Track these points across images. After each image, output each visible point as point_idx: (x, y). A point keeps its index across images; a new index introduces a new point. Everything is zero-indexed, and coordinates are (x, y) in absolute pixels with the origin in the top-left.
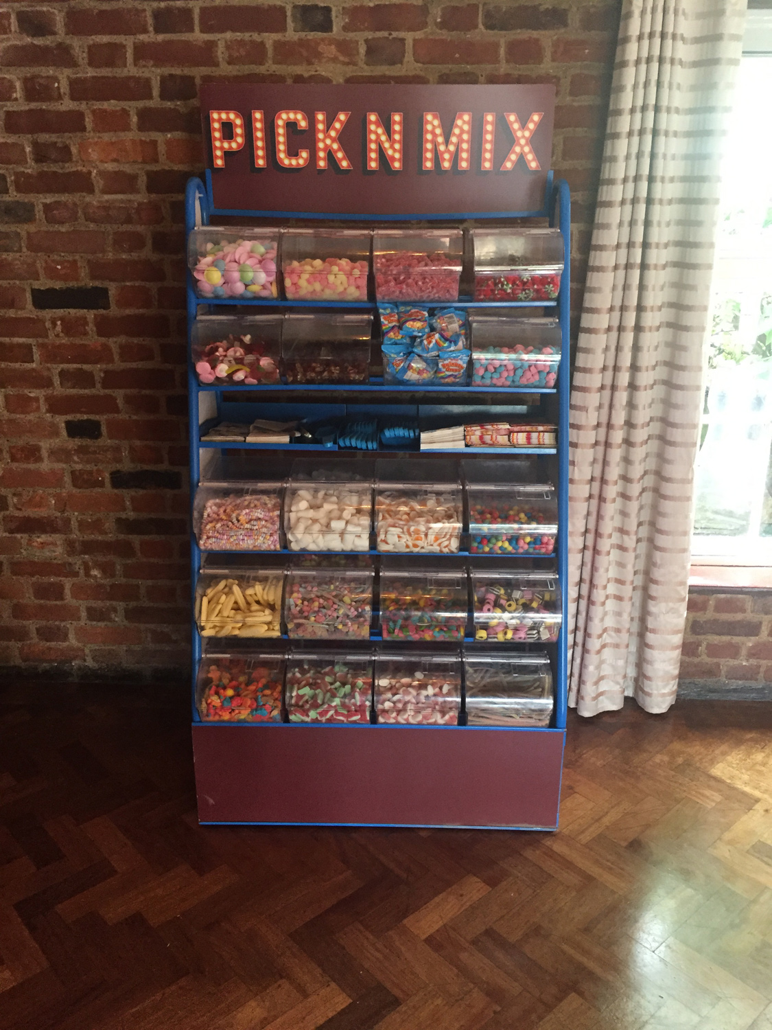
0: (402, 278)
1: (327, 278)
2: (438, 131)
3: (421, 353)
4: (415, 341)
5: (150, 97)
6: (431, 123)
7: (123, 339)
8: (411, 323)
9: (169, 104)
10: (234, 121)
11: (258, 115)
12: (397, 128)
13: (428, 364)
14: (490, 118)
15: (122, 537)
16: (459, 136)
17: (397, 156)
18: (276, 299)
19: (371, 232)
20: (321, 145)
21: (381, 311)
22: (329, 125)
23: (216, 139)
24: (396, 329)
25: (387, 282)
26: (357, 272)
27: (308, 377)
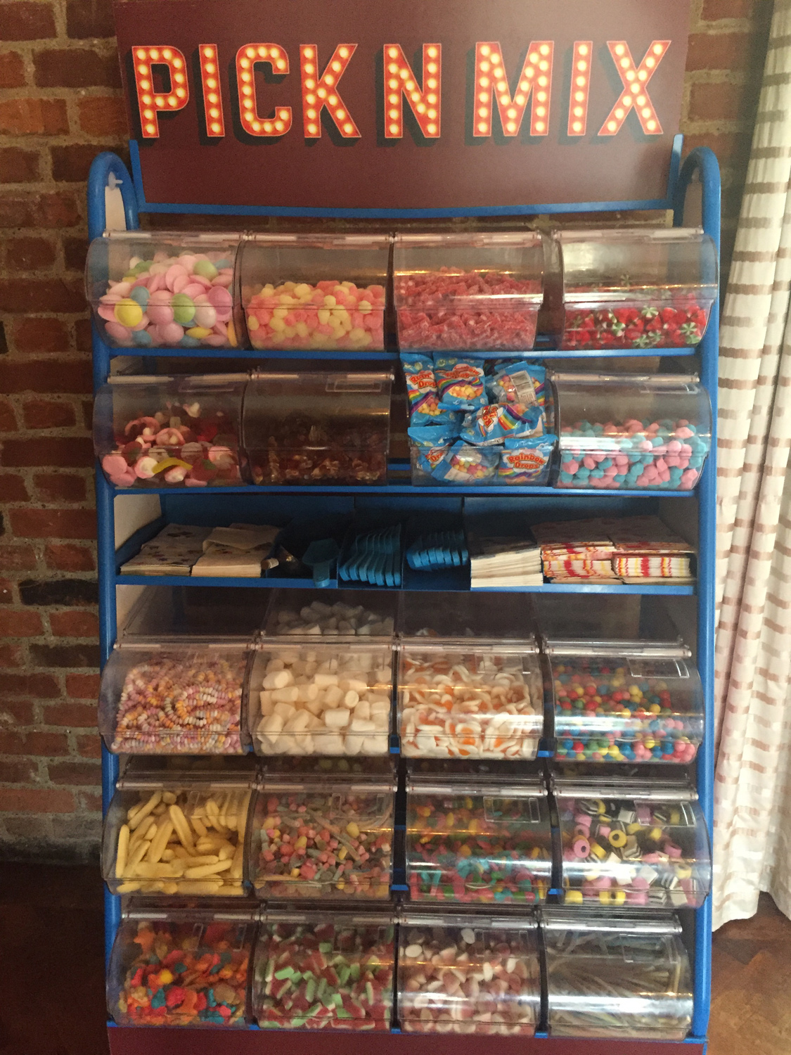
0: (441, 314)
1: (316, 315)
2: (499, 73)
3: (473, 440)
4: (462, 419)
5: (53, 34)
6: (488, 59)
7: (29, 396)
8: (457, 388)
9: (80, 44)
10: (171, 63)
11: (209, 52)
12: (432, 68)
13: (484, 455)
14: (583, 50)
15: (40, 670)
16: (533, 81)
17: (432, 114)
18: (237, 348)
19: (391, 239)
20: (310, 99)
21: (407, 367)
22: (322, 66)
23: (143, 91)
24: (431, 399)
25: (417, 321)
26: (366, 305)
27: (288, 476)
